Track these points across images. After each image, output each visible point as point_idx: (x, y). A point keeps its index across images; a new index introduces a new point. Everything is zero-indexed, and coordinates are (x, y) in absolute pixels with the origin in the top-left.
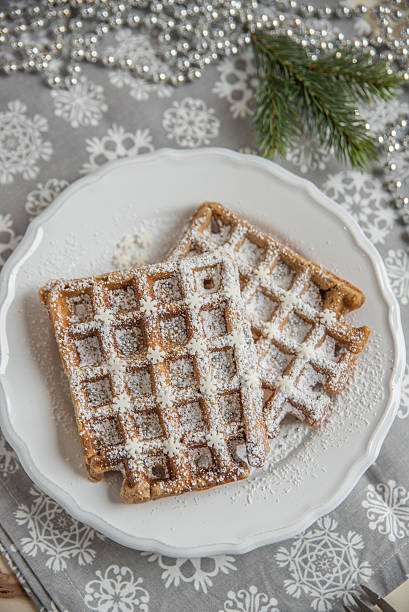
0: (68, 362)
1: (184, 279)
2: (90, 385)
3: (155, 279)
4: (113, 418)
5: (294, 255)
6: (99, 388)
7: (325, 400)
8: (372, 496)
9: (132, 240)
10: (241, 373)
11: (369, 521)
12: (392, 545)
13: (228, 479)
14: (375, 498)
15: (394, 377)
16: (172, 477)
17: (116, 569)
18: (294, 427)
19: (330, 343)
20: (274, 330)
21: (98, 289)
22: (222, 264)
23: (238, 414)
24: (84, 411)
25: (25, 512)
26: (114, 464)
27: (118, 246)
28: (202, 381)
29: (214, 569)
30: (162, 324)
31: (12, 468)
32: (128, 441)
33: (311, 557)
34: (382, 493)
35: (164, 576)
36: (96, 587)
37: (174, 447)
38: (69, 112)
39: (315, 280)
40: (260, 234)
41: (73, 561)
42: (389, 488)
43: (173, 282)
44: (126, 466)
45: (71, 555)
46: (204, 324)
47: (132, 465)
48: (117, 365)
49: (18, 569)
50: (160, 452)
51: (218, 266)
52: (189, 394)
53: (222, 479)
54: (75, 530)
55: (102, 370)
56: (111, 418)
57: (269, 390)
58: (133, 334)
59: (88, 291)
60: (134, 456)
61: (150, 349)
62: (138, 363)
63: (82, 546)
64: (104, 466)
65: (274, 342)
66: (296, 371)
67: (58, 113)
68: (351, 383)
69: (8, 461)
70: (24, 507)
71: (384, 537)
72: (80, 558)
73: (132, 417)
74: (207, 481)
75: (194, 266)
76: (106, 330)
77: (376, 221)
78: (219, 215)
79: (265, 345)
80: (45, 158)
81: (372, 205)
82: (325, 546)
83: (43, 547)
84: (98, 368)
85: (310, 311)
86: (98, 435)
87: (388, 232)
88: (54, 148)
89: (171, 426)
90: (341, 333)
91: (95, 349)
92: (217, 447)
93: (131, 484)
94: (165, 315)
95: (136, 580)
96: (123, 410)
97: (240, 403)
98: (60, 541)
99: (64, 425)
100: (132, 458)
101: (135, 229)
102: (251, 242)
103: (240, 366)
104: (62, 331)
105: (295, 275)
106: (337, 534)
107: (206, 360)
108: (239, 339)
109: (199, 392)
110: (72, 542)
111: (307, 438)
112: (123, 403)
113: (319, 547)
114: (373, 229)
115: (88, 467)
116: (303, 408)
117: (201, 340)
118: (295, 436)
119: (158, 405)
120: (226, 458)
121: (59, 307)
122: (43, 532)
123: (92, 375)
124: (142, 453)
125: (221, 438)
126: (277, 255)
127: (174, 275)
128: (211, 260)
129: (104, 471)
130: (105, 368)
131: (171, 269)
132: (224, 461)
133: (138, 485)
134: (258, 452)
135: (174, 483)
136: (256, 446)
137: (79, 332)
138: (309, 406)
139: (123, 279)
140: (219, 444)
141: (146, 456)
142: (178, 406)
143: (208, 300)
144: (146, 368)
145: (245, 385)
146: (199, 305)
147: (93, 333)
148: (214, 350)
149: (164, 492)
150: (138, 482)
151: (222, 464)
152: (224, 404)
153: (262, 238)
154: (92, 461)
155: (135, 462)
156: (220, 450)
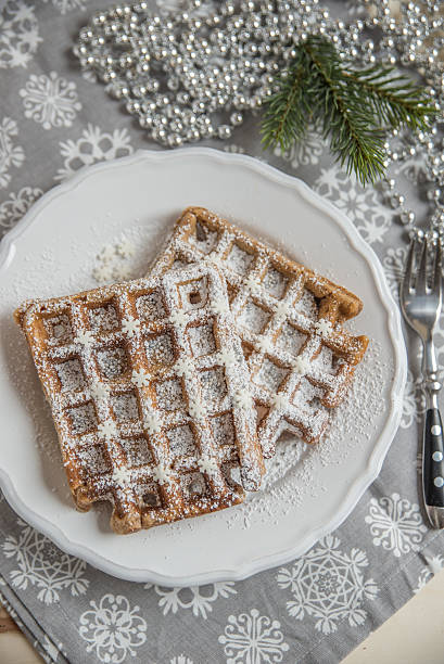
0: (48, 388)
1: (168, 295)
2: (73, 411)
3: (137, 296)
4: (99, 445)
5: (285, 261)
6: (84, 414)
7: (323, 415)
8: (376, 510)
9: (114, 250)
10: (232, 393)
11: (373, 537)
12: (397, 561)
13: (223, 506)
14: (379, 513)
15: (395, 387)
16: (164, 505)
17: (111, 599)
18: (292, 444)
19: (327, 355)
20: (266, 344)
21: (76, 310)
22: (208, 276)
23: (230, 436)
24: (68, 440)
25: (13, 543)
26: (101, 494)
27: (98, 258)
28: (191, 404)
29: (213, 593)
30: (147, 344)
32: (116, 470)
33: (314, 577)
34: (386, 507)
35: (161, 603)
36: (91, 617)
37: (165, 474)
38: (40, 113)
39: (309, 287)
40: (248, 241)
41: (65, 592)
42: (393, 501)
43: (157, 298)
44: (115, 496)
45: (63, 586)
46: (191, 342)
47: (120, 494)
48: (101, 390)
49: (9, 604)
50: (150, 480)
51: (205, 279)
52: (178, 417)
53: (216, 505)
54: (66, 560)
55: (85, 396)
56: (97, 446)
57: (263, 408)
58: (116, 356)
59: (66, 312)
60: (123, 486)
61: (134, 372)
62: (123, 387)
63: (74, 576)
64: (92, 497)
65: (267, 356)
66: (291, 387)
67: (28, 114)
68: (350, 395)
70: (12, 539)
71: (388, 553)
72: (73, 588)
73: (119, 444)
74: (200, 508)
75: (177, 281)
76: (87, 353)
77: (374, 217)
78: (204, 222)
79: (256, 360)
80: (18, 164)
81: (368, 201)
82: (328, 565)
83: (33, 579)
84: (81, 394)
85: (305, 322)
86: (84, 463)
87: (387, 229)
88: (26, 154)
89: (160, 451)
90: (338, 344)
91: (77, 373)
92: (210, 473)
93: (121, 515)
94: (149, 335)
95: (132, 609)
96: (109, 437)
97: (233, 424)
98: (51, 572)
99: (48, 454)
100: (120, 487)
101: (116, 239)
102: (240, 249)
103: (231, 386)
104: (40, 355)
105: (287, 283)
106: (340, 552)
107: (194, 381)
108: (229, 356)
109: (189, 415)
110: (63, 572)
111: (306, 455)
112: (108, 430)
113: (321, 566)
114: (371, 228)
115: (76, 499)
116: (300, 425)
117: (189, 360)
118: (293, 453)
119: (146, 431)
120: (219, 483)
121: (36, 331)
122: (33, 564)
123: (74, 401)
124: (131, 482)
125: (213, 463)
126: (267, 262)
127: (157, 290)
128: (196, 274)
129: (91, 501)
130: (88, 393)
131: (153, 284)
132: (217, 486)
133: (129, 516)
134: (253, 476)
135: (166, 512)
136: (251, 469)
137: (58, 356)
138: (306, 424)
139: (103, 298)
140: (211, 469)
141: (135, 484)
142: (167, 431)
143: (194, 317)
144: (132, 391)
145: (237, 406)
146: (185, 323)
147: (74, 357)
148: (204, 370)
149: (156, 521)
150: (127, 513)
151: (216, 490)
152: (216, 425)
153: (251, 244)
154: (78, 492)
155: (124, 492)
156: (213, 476)
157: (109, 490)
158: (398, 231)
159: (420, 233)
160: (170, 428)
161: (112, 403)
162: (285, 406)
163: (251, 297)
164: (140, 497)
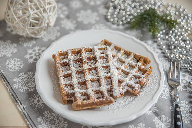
0: (59, 70)
1: (95, 50)
2: (65, 78)
3: (87, 51)
4: (71, 85)
5: (128, 50)
6: (68, 79)
8: (157, 119)
10: (111, 72)
11: (156, 125)
15: (161, 81)
18: (129, 97)
19: (140, 73)
20: (123, 67)
21: (70, 52)
22: (106, 48)
24: (62, 82)
25: (41, 118)
26: (70, 97)
28: (99, 73)
30: (88, 61)
31: (38, 107)
32: (75, 89)
34: (160, 119)
37: (90, 91)
39: (135, 57)
42: (163, 117)
44: (75, 98)
47: (76, 95)
48: (74, 69)
50: (85, 93)
52: (95, 77)
54: (56, 124)
55: (69, 72)
57: (120, 82)
58: (79, 65)
59: (67, 53)
60: (77, 92)
61: (84, 65)
62: (80, 69)
64: (67, 97)
65: (123, 71)
66: (129, 77)
67: (63, 26)
69: (37, 105)
74: (100, 100)
75: (98, 48)
76: (71, 62)
78: (106, 43)
79: (120, 71)
81: (154, 48)
85: (134, 63)
87: (159, 54)
89: (89, 86)
90: (143, 68)
91: (68, 69)
92: (103, 91)
94: (89, 58)
96: (74, 82)
97: (111, 82)
100: (76, 93)
102: (116, 49)
103: (111, 70)
104: (58, 62)
107: (101, 69)
108: (111, 64)
109: (98, 77)
111: (134, 99)
115: (62, 98)
116: (132, 88)
117: (99, 64)
118: (130, 99)
119: (86, 80)
120: (106, 94)
121: (58, 57)
122: (46, 124)
123: (66, 74)
124: (80, 93)
125: (105, 88)
126: (124, 51)
127: (92, 50)
128: (103, 47)
129: (67, 99)
130: (70, 71)
131: (91, 47)
132: (105, 94)
133: (78, 100)
134: (116, 92)
135: (89, 100)
136: (115, 89)
137: (63, 62)
138: (133, 86)
139: (77, 50)
140: (104, 90)
141: (81, 95)
142: (92, 82)
143: (102, 55)
144: (82, 72)
145: (112, 75)
146: (99, 55)
147: (67, 64)
148: (103, 67)
149: (86, 103)
150: (78, 99)
151: (105, 95)
152: (106, 82)
153: (119, 47)
154: (64, 94)
155: (77, 94)
156: (104, 92)
157: (73, 95)
158: (163, 55)
159: (168, 54)
160: (93, 81)
161: (76, 76)
162: (127, 80)
163: (118, 58)
164: (82, 100)
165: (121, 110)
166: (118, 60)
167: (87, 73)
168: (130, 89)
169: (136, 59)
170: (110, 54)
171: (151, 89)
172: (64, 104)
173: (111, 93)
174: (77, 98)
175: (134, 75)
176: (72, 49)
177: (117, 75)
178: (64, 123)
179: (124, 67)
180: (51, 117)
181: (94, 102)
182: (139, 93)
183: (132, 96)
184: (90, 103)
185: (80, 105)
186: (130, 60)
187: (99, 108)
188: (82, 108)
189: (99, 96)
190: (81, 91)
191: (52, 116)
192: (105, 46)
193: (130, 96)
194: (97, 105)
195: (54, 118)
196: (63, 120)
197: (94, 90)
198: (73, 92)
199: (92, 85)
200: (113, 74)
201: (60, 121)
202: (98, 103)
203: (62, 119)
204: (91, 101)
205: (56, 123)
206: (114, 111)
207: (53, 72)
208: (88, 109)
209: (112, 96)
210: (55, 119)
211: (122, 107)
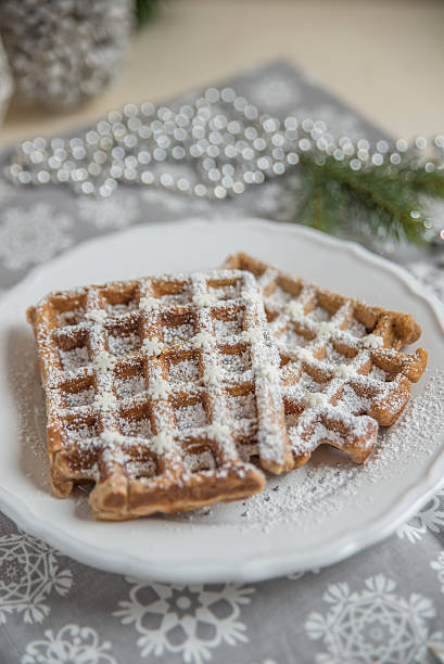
0: (46, 362)
1: (195, 285)
2: (71, 397)
3: (162, 292)
4: (94, 422)
6: (82, 400)
10: (255, 366)
16: (159, 472)
17: (74, 629)
19: (378, 375)
20: (307, 354)
21: (94, 294)
22: (241, 279)
24: (56, 406)
26: (85, 468)
29: (213, 637)
30: (165, 330)
32: (106, 431)
33: (357, 625)
35: (141, 642)
36: (42, 649)
37: (166, 442)
39: (358, 315)
41: (17, 616)
44: (103, 469)
45: (15, 609)
47: (107, 456)
51: (238, 283)
52: (190, 387)
54: (26, 581)
55: (86, 370)
56: (90, 424)
58: (130, 343)
59: (82, 300)
60: (112, 445)
61: (146, 341)
62: (130, 359)
63: (32, 601)
64: (74, 468)
66: (331, 390)
72: (27, 614)
73: (117, 419)
74: (203, 477)
75: (208, 278)
76: (97, 329)
78: (246, 265)
79: (294, 369)
84: (82, 368)
85: (352, 340)
89: (164, 421)
90: (389, 357)
91: (83, 360)
92: (221, 439)
93: (105, 476)
94: (169, 315)
95: (100, 644)
96: (105, 408)
97: (256, 406)
98: (4, 593)
100: (108, 447)
102: (285, 291)
103: (256, 360)
104: (45, 332)
106: (395, 597)
107: (214, 355)
108: (256, 335)
109: (203, 385)
110: (20, 595)
111: (351, 479)
112: (106, 401)
113: (368, 612)
115: (52, 470)
116: (340, 426)
117: (209, 335)
118: (334, 480)
119: (150, 400)
120: (231, 452)
121: (47, 313)
123: (73, 376)
124: (123, 450)
125: (226, 429)
126: (313, 295)
127: (185, 287)
128: (228, 274)
129: (71, 475)
130: (90, 367)
131: (181, 277)
132: (228, 454)
133: (113, 477)
134: (272, 443)
135: (160, 478)
136: (270, 433)
137: (65, 333)
138: (347, 422)
139: (124, 287)
140: (223, 435)
141: (128, 457)
142: (176, 407)
143: (222, 304)
144: (140, 369)
145: (261, 376)
146: (210, 304)
147: (82, 340)
148: (226, 349)
149: (147, 487)
150: (112, 473)
151: (225, 458)
152: (235, 406)
153: (295, 280)
154: (58, 456)
155: (112, 453)
156: (224, 443)
157: (95, 456)
160: (179, 402)
161: (116, 384)
162: (322, 402)
163: (291, 322)
164: (132, 477)
165: (295, 518)
166: (288, 328)
167: (156, 370)
168: (334, 437)
169: (364, 324)
170: (253, 301)
171: (423, 436)
172: (58, 497)
173: (254, 452)
174: (111, 470)
175: (350, 383)
176: (101, 283)
177: (278, 380)
178: (57, 573)
179: (311, 353)
180: (8, 552)
181: (181, 484)
182: (372, 453)
183: (342, 468)
184: (163, 490)
185: (120, 496)
186: (337, 328)
187: (207, 514)
188: (129, 509)
189: (201, 461)
190: (131, 441)
191: (9, 547)
192: (238, 273)
193: (335, 466)
194: (193, 497)
195: (19, 556)
196: (54, 564)
197: (182, 438)
198: (96, 443)
199: (176, 421)
200: (265, 372)
201: (41, 567)
202: (198, 490)
203: (52, 559)
204: (166, 480)
205: (25, 574)
206: (266, 524)
207: (26, 375)
208: (158, 516)
209: (256, 460)
210: (24, 558)
211: (300, 509)
